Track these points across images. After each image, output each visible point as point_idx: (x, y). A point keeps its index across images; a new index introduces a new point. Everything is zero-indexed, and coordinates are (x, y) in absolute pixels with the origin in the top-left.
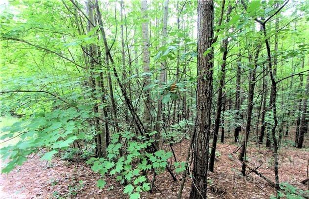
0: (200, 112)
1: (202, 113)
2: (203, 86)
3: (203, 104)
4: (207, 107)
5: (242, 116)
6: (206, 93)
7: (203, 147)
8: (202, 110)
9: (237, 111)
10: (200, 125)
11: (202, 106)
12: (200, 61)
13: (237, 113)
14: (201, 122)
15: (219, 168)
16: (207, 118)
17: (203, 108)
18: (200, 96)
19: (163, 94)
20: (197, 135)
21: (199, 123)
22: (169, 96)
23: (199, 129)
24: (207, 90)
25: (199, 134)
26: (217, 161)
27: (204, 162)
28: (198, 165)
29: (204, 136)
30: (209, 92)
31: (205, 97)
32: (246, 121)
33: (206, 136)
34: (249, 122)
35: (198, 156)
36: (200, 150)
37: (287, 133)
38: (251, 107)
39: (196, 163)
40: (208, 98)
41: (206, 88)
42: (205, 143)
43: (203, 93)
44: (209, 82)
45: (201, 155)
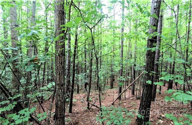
0: (58, 76)
1: (59, 76)
2: (59, 59)
3: (60, 70)
4: (62, 73)
5: (88, 76)
6: (61, 63)
7: (61, 98)
8: (59, 74)
9: (85, 74)
10: (58, 84)
11: (59, 72)
12: (57, 43)
13: (85, 75)
14: (59, 82)
15: (76, 109)
16: (63, 80)
17: (60, 73)
18: (58, 65)
19: (27, 65)
20: (57, 91)
21: (58, 83)
22: (32, 66)
23: (58, 87)
24: (62, 62)
25: (58, 91)
26: (75, 105)
27: (62, 108)
28: (58, 111)
29: (61, 91)
30: (63, 63)
31: (61, 66)
32: (89, 79)
33: (63, 91)
34: (91, 79)
35: (58, 105)
36: (59, 101)
37: (107, 82)
38: (91, 71)
39: (57, 110)
40: (63, 67)
41: (61, 61)
42: (62, 96)
43: (59, 63)
44: (63, 57)
45: (60, 104)
